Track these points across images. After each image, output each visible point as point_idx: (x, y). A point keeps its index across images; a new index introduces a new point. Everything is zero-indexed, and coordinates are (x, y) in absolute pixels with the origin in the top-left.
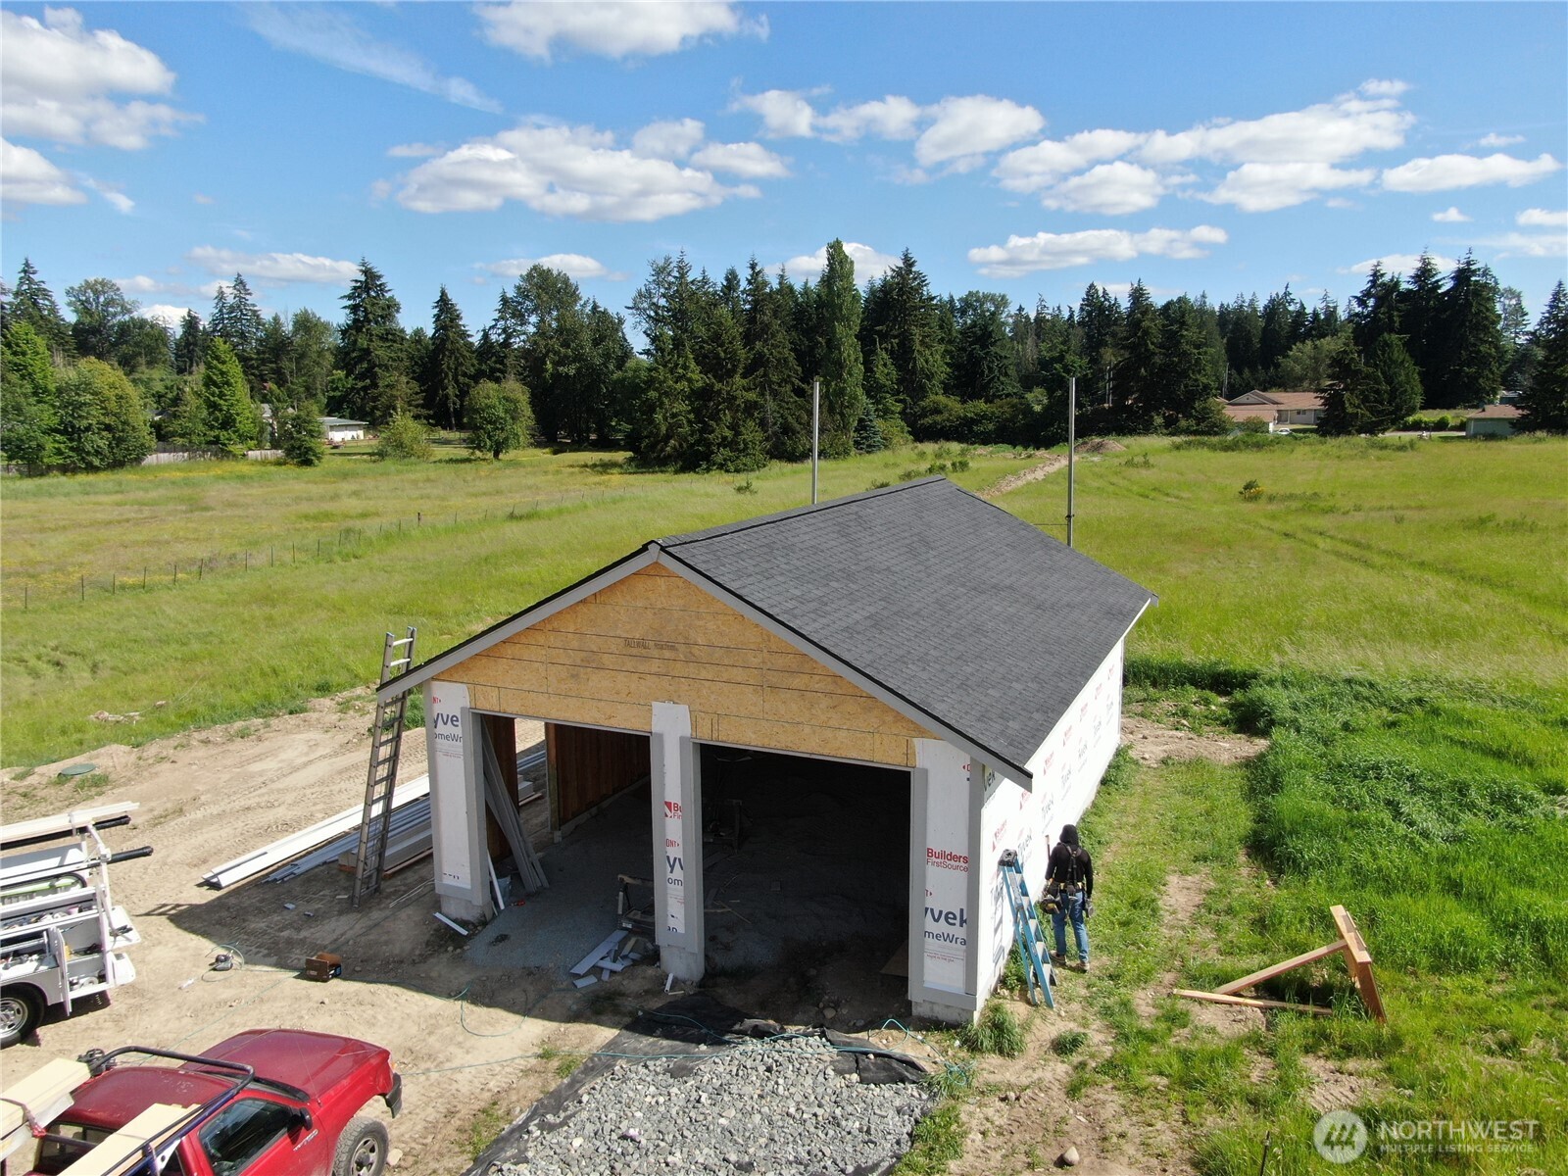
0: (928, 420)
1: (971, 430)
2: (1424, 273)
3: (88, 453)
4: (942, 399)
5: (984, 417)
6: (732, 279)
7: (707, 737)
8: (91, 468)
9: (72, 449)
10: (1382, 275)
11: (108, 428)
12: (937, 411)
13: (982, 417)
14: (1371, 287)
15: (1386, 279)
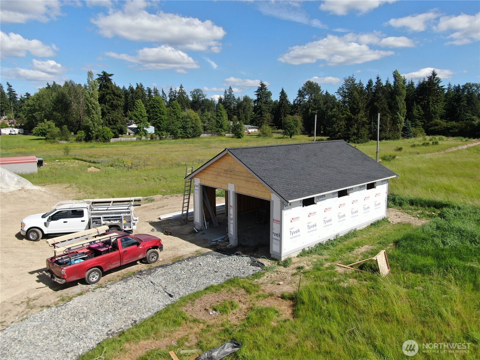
0: (432, 128)
1: (449, 132)
3: (188, 134)
4: (439, 121)
5: (455, 127)
6: (370, 82)
7: (237, 192)
8: (188, 137)
9: (184, 132)
11: (192, 127)
12: (437, 125)
13: (453, 127)
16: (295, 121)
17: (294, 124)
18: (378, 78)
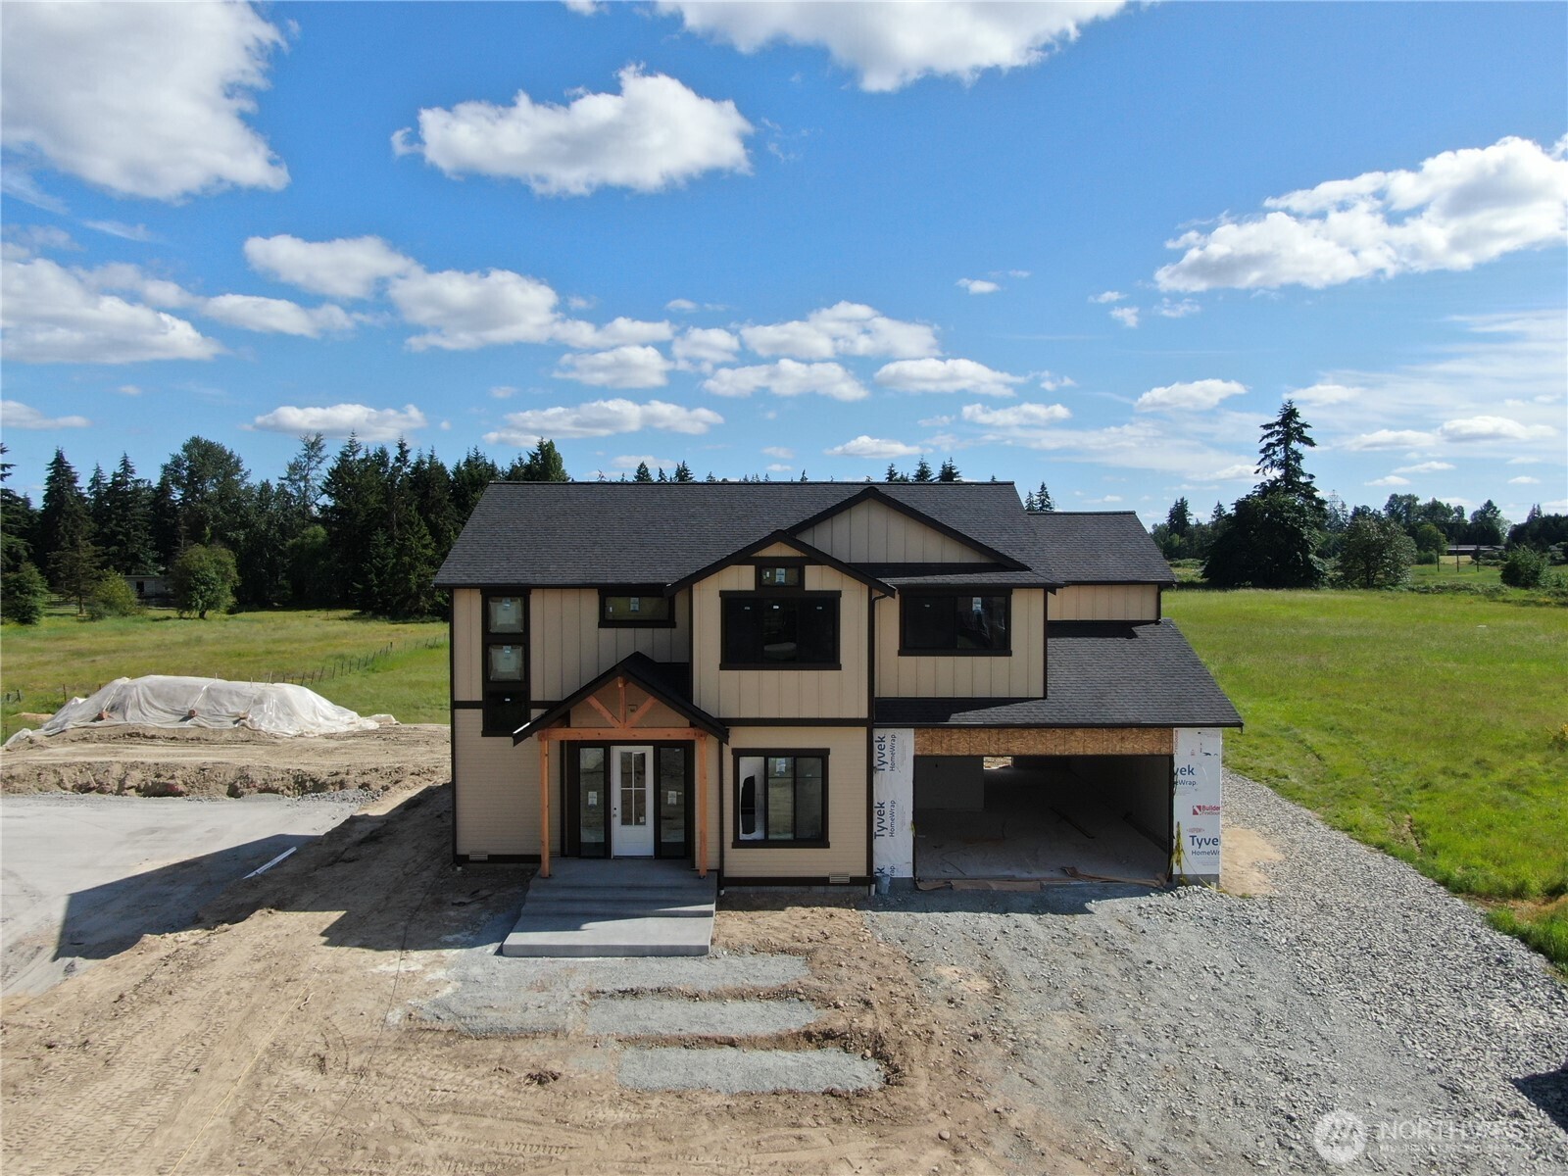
2: (923, 473)
16: (219, 562)
17: (217, 573)
18: (401, 446)
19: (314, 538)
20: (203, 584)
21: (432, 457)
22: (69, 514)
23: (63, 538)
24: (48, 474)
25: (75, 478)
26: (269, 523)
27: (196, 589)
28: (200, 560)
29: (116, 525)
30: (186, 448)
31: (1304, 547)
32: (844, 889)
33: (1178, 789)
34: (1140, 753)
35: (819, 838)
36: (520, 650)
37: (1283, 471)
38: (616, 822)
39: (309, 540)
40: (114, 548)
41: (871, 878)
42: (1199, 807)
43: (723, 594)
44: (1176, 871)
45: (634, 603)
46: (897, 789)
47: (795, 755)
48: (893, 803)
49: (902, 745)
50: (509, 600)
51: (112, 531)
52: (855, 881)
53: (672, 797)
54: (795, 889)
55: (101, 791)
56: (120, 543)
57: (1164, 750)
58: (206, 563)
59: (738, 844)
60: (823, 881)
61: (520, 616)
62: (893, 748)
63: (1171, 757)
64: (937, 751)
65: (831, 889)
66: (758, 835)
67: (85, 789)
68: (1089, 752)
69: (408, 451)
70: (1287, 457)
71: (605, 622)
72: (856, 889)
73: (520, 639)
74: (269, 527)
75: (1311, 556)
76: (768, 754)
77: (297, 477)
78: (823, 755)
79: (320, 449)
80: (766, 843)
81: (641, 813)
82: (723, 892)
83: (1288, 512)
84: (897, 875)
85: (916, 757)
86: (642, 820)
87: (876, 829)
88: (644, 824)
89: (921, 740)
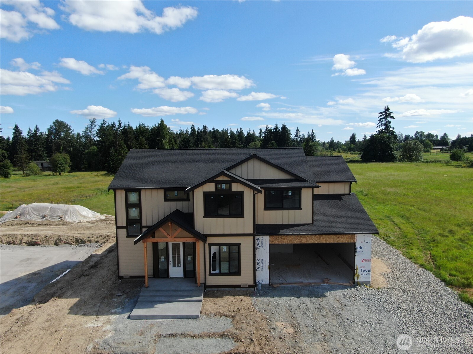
2: (276, 128)
6: (113, 125)
10: (268, 128)
14: (266, 130)
15: (269, 129)
16: (64, 158)
17: (64, 161)
18: (119, 121)
19: (93, 150)
20: (60, 165)
21: (129, 125)
22: (20, 143)
23: (18, 150)
24: (13, 131)
25: (21, 132)
26: (80, 145)
27: (58, 166)
28: (59, 157)
29: (34, 146)
30: (54, 123)
31: (391, 149)
32: (246, 289)
33: (357, 254)
34: (344, 242)
35: (238, 273)
36: (138, 209)
37: (385, 127)
38: (171, 266)
39: (92, 150)
40: (34, 153)
41: (255, 285)
42: (364, 260)
43: (204, 193)
44: (356, 280)
45: (176, 193)
46: (264, 255)
47: (229, 245)
48: (262, 259)
49: (265, 241)
50: (134, 192)
51: (33, 148)
52: (250, 286)
53: (189, 258)
54: (230, 289)
55: (14, 244)
56: (36, 152)
57: (352, 241)
58: (61, 158)
59: (211, 274)
60: (239, 286)
61: (138, 198)
62: (262, 242)
63: (355, 244)
64: (277, 243)
65: (242, 289)
66: (217, 271)
67: (9, 243)
68: (327, 242)
69: (121, 123)
70: (386, 122)
71: (166, 199)
72: (250, 289)
73: (138, 205)
74: (80, 147)
75: (393, 152)
76: (220, 245)
77: (88, 131)
78: (239, 245)
79: (95, 123)
80: (220, 274)
81: (179, 263)
82: (206, 290)
83: (386, 139)
84: (264, 283)
85: (270, 244)
86: (179, 265)
87: (256, 268)
88: (180, 266)
89: (271, 239)
